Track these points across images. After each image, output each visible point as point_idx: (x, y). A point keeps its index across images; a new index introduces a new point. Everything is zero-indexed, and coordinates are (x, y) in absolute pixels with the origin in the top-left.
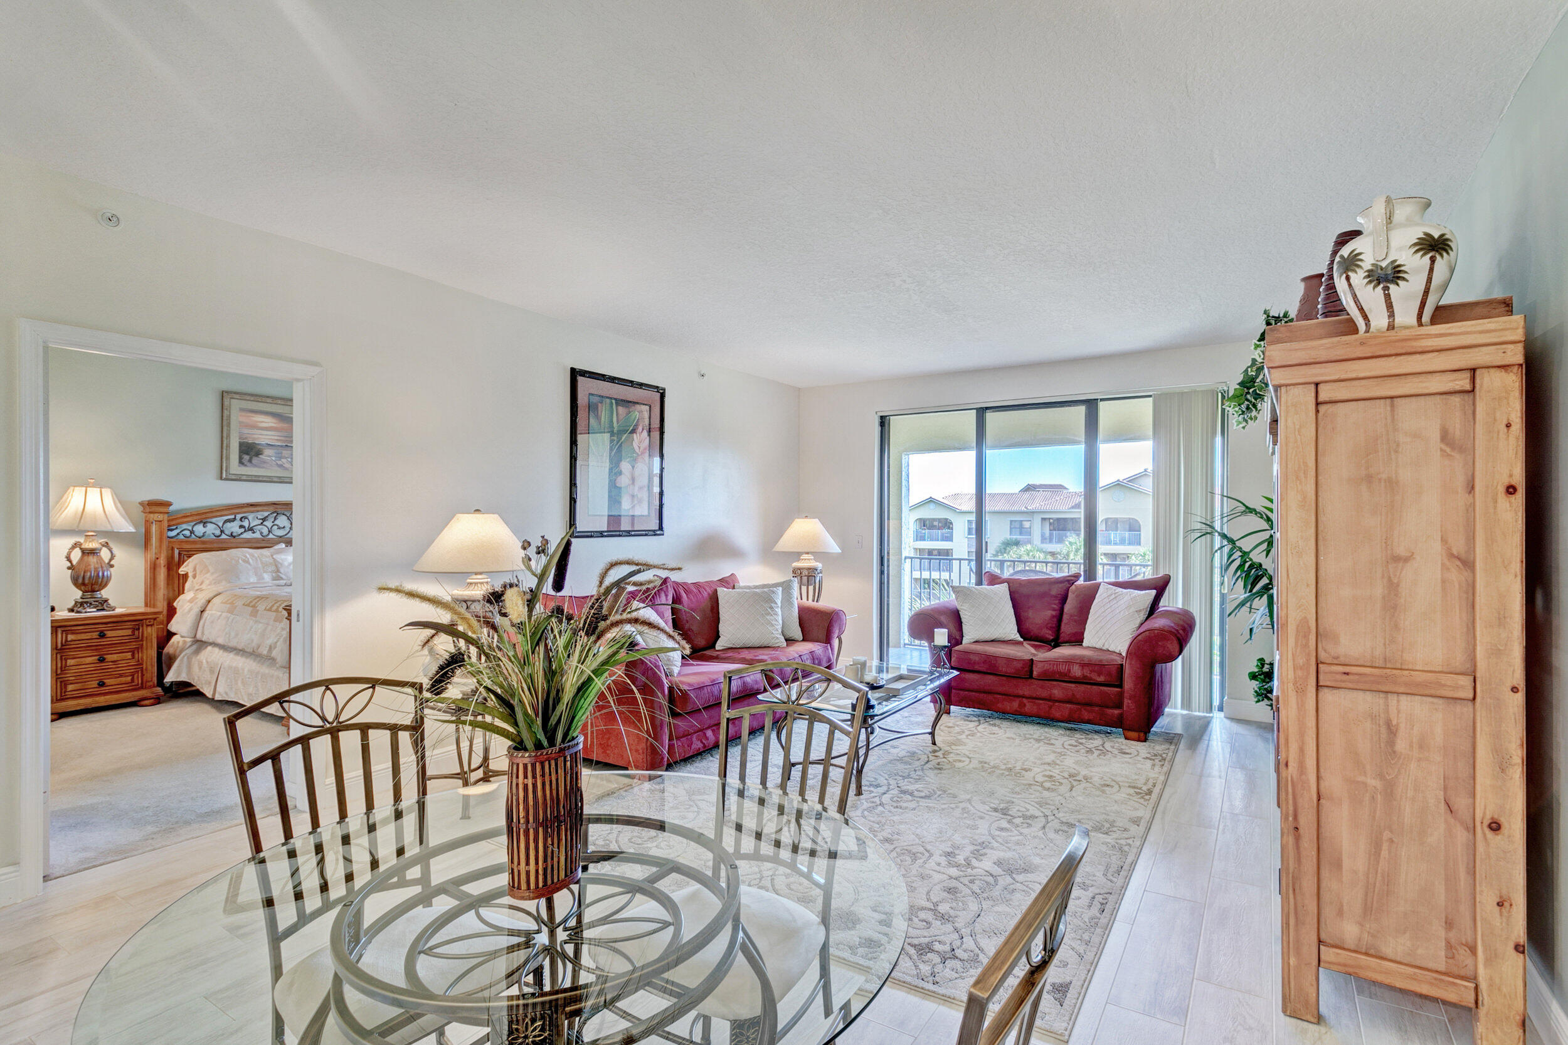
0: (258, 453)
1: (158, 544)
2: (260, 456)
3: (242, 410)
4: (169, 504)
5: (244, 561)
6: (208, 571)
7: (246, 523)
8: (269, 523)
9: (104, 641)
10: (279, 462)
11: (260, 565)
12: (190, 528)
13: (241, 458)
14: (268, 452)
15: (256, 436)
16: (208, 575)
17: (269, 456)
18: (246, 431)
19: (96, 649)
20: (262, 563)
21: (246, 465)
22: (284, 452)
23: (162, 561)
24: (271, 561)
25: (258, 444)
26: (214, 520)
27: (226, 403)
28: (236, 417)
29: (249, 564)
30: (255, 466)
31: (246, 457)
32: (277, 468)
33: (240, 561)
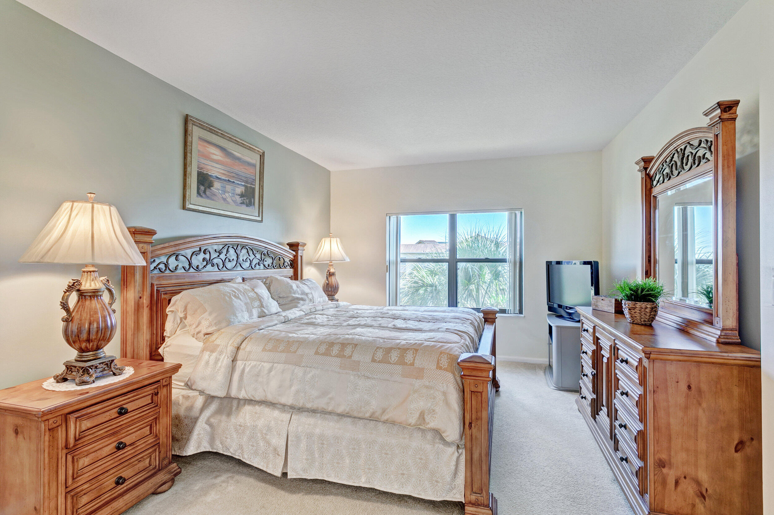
0: (210, 185)
1: (141, 281)
2: (212, 188)
3: (200, 138)
4: (151, 233)
5: (235, 296)
6: (205, 311)
7: (207, 256)
8: (223, 256)
9: (124, 419)
10: (224, 196)
11: (249, 301)
12: (165, 262)
13: (198, 189)
14: (217, 185)
15: (209, 167)
16: (206, 315)
17: (218, 189)
18: (203, 161)
19: (113, 434)
20: (249, 298)
21: (201, 196)
22: (227, 186)
23: (146, 301)
24: (255, 295)
25: (211, 176)
26: (183, 252)
27: (190, 128)
28: (196, 145)
29: (240, 299)
30: (208, 197)
31: (202, 188)
32: (222, 201)
33: (233, 298)
